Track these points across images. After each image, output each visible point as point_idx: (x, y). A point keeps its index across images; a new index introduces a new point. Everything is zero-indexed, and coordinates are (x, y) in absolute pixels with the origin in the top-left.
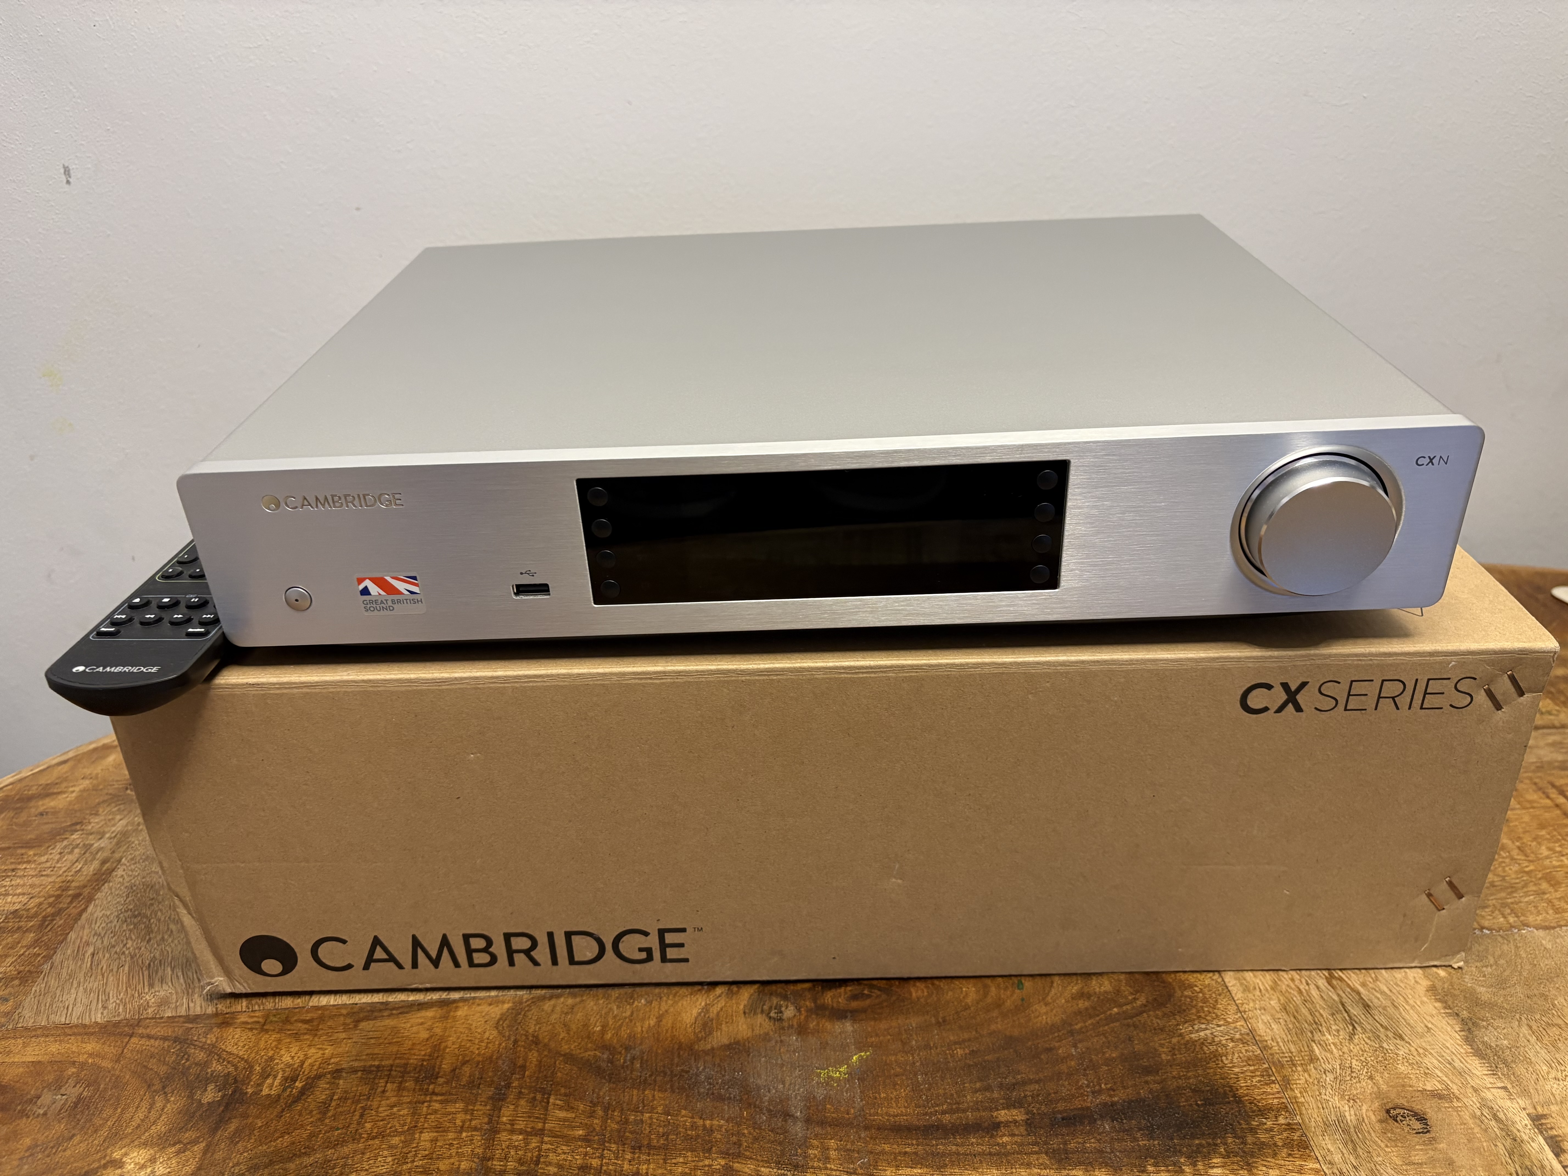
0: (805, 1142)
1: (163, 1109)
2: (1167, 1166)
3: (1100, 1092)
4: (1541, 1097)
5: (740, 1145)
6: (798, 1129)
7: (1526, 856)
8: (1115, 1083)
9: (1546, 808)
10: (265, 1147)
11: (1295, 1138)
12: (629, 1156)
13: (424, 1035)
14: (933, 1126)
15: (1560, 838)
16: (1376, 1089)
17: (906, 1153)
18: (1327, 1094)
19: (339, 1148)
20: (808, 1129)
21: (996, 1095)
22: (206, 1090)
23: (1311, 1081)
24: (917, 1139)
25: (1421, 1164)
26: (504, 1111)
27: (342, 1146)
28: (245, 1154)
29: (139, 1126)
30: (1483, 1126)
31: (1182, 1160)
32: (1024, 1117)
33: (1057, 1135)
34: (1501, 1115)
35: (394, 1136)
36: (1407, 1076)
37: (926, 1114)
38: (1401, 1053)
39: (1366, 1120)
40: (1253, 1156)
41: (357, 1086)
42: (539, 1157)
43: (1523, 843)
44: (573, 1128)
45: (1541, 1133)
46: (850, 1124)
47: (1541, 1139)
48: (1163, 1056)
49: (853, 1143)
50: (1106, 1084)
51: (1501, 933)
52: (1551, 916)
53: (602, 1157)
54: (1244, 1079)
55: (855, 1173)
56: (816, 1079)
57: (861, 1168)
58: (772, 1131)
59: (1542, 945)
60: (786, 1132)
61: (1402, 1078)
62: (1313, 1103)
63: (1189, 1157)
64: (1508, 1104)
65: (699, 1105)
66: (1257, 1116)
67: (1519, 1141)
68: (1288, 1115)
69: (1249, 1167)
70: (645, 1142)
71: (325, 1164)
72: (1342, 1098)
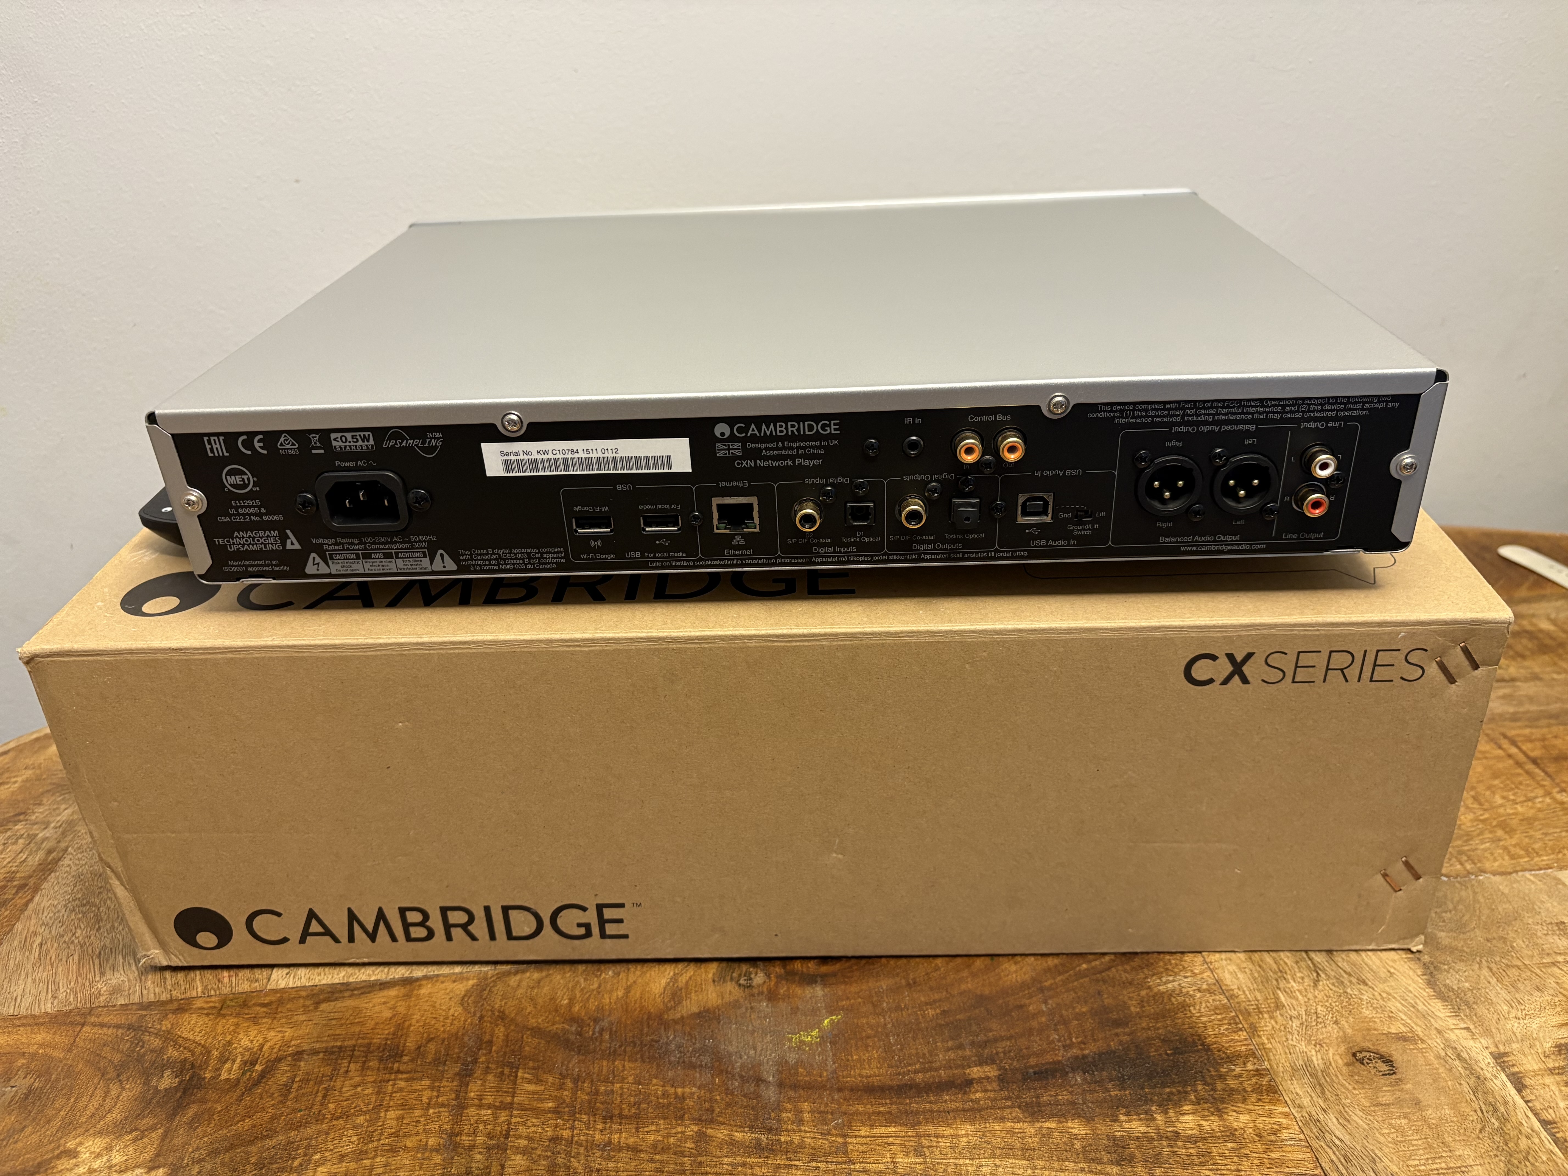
0: (778, 1105)
1: (118, 1097)
2: (1139, 1115)
3: (1071, 1046)
4: (1503, 1036)
5: (713, 1111)
6: (771, 1094)
7: (1480, 804)
8: (1086, 1037)
9: (1499, 758)
10: (225, 1131)
11: (1264, 1083)
12: (600, 1126)
13: (387, 1014)
14: (906, 1085)
15: (1513, 786)
16: (1341, 1033)
17: (880, 1112)
18: (1294, 1040)
19: (302, 1130)
20: (780, 1093)
21: (968, 1053)
22: (162, 1076)
23: (1278, 1027)
24: (891, 1099)
25: (1388, 1105)
26: (472, 1086)
27: (305, 1127)
28: (205, 1139)
29: (93, 1115)
30: (1447, 1066)
31: (1154, 1108)
32: (996, 1073)
33: (1029, 1089)
34: (1465, 1055)
35: (359, 1115)
36: (1371, 1020)
37: (899, 1074)
38: (1365, 997)
39: (1333, 1064)
40: (1223, 1102)
41: (319, 1067)
42: (508, 1130)
43: (1477, 793)
44: (542, 1100)
45: (1503, 1070)
46: (823, 1087)
47: (1503, 1076)
48: (1133, 1009)
49: (827, 1105)
50: (1076, 1038)
51: (1459, 879)
52: (1507, 861)
53: (573, 1128)
54: (1213, 1027)
55: (829, 1134)
56: (787, 1044)
57: (835, 1129)
58: (744, 1096)
59: (1499, 890)
60: (758, 1096)
61: (1367, 1022)
62: (1280, 1049)
63: (1160, 1106)
64: (1471, 1043)
65: (670, 1074)
66: (1226, 1063)
67: (1482, 1078)
68: (1255, 1061)
69: (1220, 1113)
70: (617, 1112)
71: (289, 1146)
72: (1309, 1042)
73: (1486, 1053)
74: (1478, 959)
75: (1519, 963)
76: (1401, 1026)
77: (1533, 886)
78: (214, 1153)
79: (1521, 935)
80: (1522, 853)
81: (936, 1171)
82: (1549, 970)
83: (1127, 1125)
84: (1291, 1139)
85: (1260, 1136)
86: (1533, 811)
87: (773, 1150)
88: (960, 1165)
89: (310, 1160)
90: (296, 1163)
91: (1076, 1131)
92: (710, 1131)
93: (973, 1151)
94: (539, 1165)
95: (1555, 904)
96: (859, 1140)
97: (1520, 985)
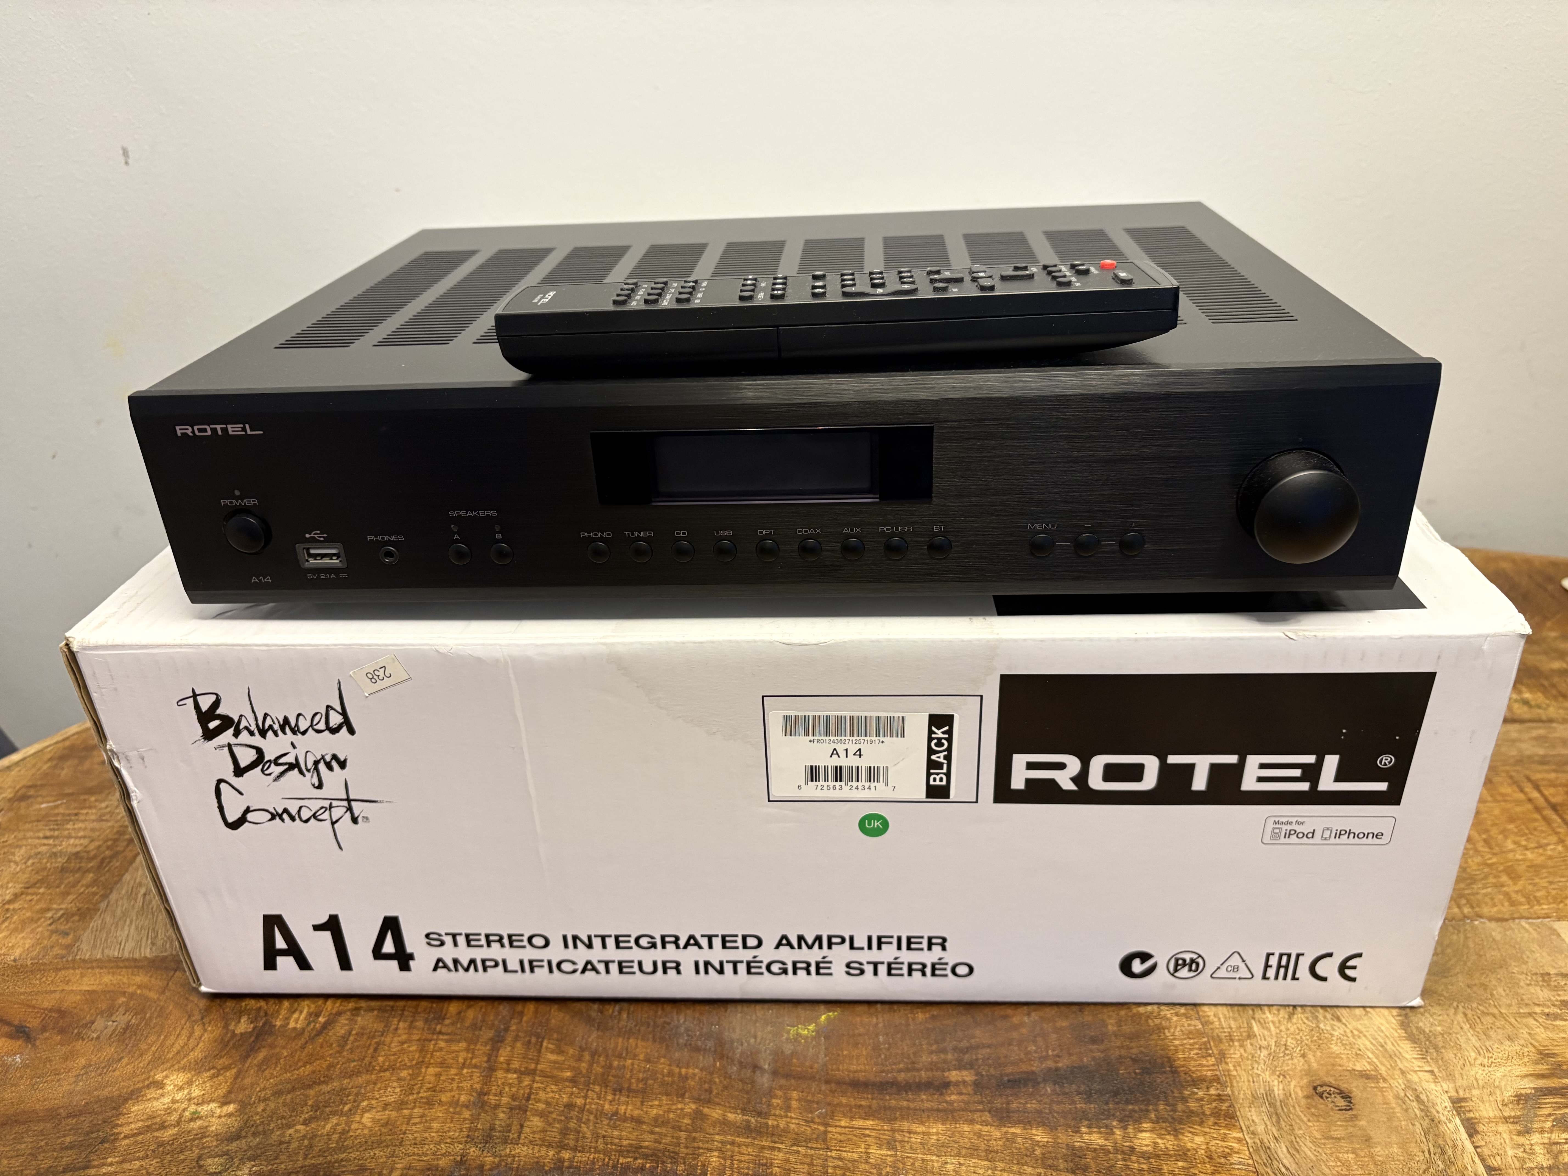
0: (770, 1091)
1: (201, 1038)
2: (1100, 1128)
3: (1046, 1057)
4: (1465, 1082)
5: (711, 1092)
6: (764, 1080)
7: (1491, 848)
8: (1061, 1050)
9: (1518, 802)
10: (289, 1075)
11: (1223, 1108)
12: (610, 1097)
14: (888, 1083)
15: (1527, 831)
16: (1306, 1067)
17: (861, 1106)
18: (1259, 1069)
19: (354, 1078)
20: (773, 1081)
21: (950, 1056)
22: (239, 1021)
23: (1246, 1055)
24: (873, 1093)
25: (1339, 1139)
26: (501, 1051)
27: (357, 1076)
28: (271, 1080)
29: (179, 1052)
30: (1404, 1107)
31: (1114, 1123)
32: (973, 1078)
33: (1001, 1095)
34: (1423, 1097)
35: (403, 1069)
36: (1338, 1056)
38: (1336, 1033)
39: (1293, 1096)
40: (1180, 1123)
41: (373, 1023)
42: (530, 1094)
43: (1490, 836)
44: (561, 1069)
45: (1459, 1114)
46: (813, 1078)
47: (1458, 1121)
48: (1110, 1027)
49: (813, 1095)
50: (1053, 1050)
51: (1454, 922)
52: (1506, 908)
53: (586, 1097)
54: (1183, 1051)
55: (812, 1122)
56: (785, 1035)
57: (819, 1117)
58: (741, 1080)
59: (1491, 936)
60: (753, 1082)
61: (1334, 1058)
62: (1245, 1077)
63: (1120, 1121)
64: (1432, 1086)
65: (677, 1055)
66: (1190, 1086)
67: (1436, 1121)
68: (1219, 1086)
69: (1176, 1133)
70: (626, 1086)
71: (342, 1092)
72: (1274, 1072)
73: (1445, 1097)
74: (1455, 1004)
75: (1495, 1011)
76: (1366, 1064)
77: (1526, 935)
78: (278, 1093)
79: (1503, 984)
80: (1523, 900)
81: (904, 1164)
82: (1524, 1020)
83: (1086, 1137)
84: (1240, 1163)
85: (1210, 1158)
86: (1542, 858)
87: (761, 1132)
88: (927, 1160)
89: (358, 1106)
90: (347, 1108)
91: (1038, 1138)
92: (706, 1110)
93: (941, 1149)
94: (553, 1127)
95: (1545, 954)
96: (838, 1130)
97: (1491, 1033)
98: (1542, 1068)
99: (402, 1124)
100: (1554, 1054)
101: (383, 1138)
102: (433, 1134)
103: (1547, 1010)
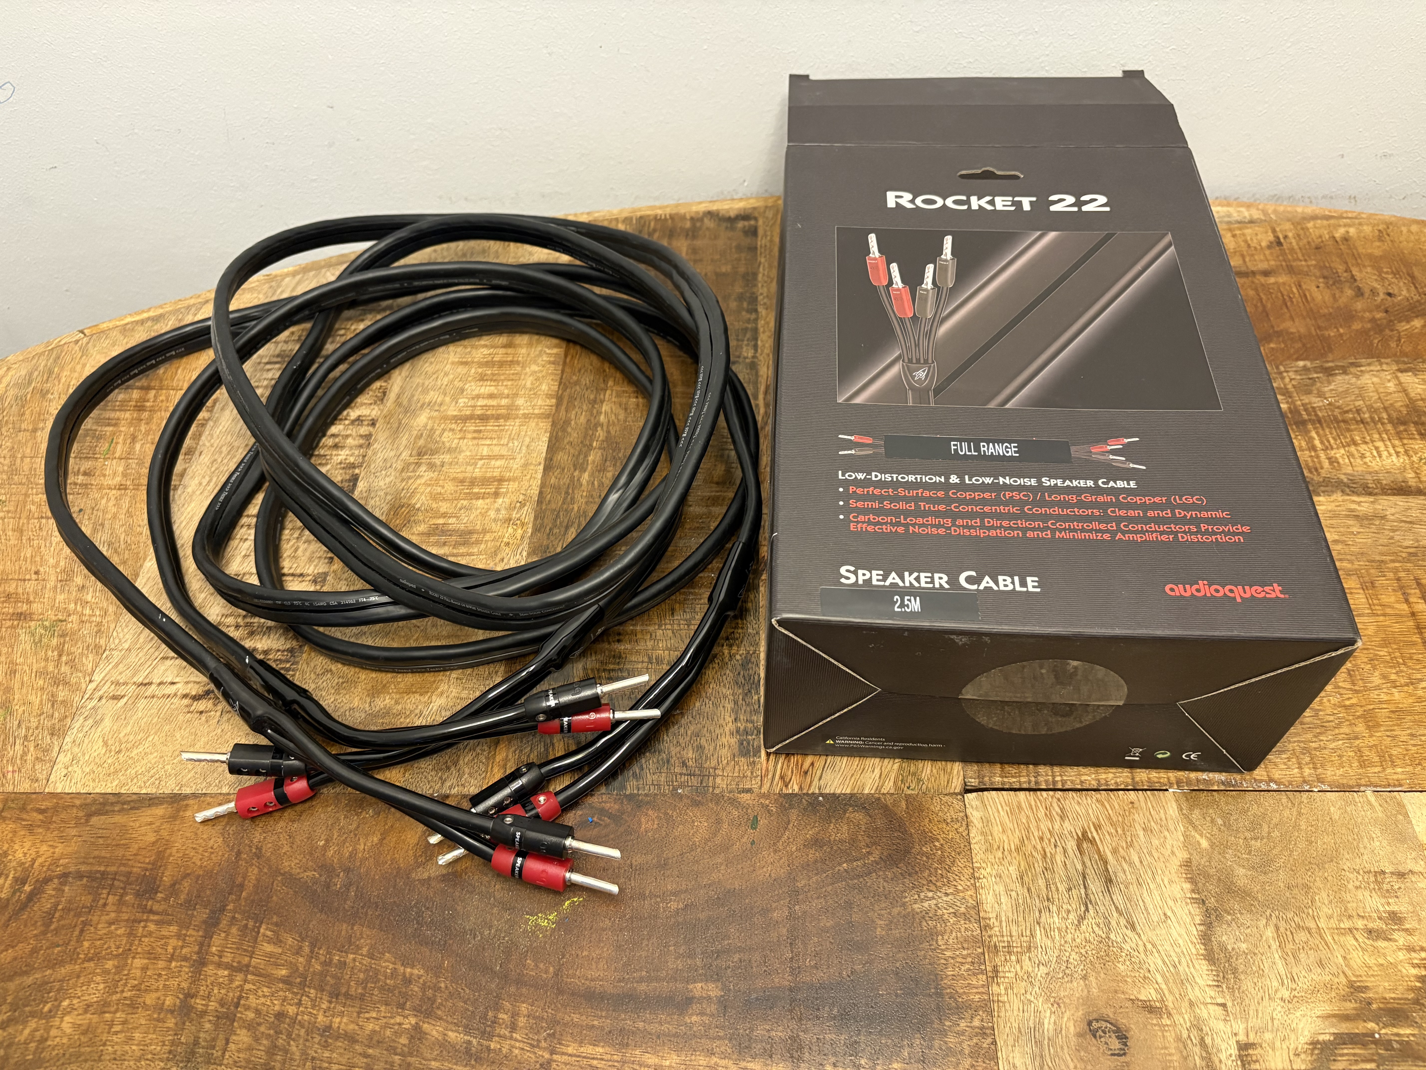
0: (498, 1003)
3: (802, 969)
4: (1259, 1021)
5: (434, 1002)
6: (493, 987)
8: (819, 962)
11: (985, 1045)
12: (325, 1005)
13: (151, 838)
14: (626, 996)
15: (1401, 660)
16: (1085, 993)
17: (592, 1028)
18: (1032, 994)
19: (56, 969)
20: (503, 988)
21: (697, 963)
23: (1021, 974)
24: (608, 1010)
26: (215, 939)
27: (61, 966)
30: (1184, 1052)
31: (863, 1061)
32: (719, 994)
33: (745, 1018)
34: (1208, 1040)
35: (108, 960)
36: (1124, 980)
37: (623, 980)
38: (1127, 947)
39: (1063, 1032)
41: (81, 894)
44: (277, 966)
45: (1243, 1066)
46: (546, 986)
48: (878, 930)
49: (543, 1009)
50: (812, 957)
52: (1354, 771)
53: (299, 1004)
54: (954, 966)
55: (538, 1046)
56: (523, 927)
57: (545, 1040)
60: (481, 989)
61: (1119, 982)
62: (1016, 1004)
64: (1221, 1025)
65: (403, 949)
66: (953, 1013)
68: (985, 1015)
70: (343, 990)
71: (43, 986)
72: (1047, 1000)
73: (1233, 1042)
74: (1269, 912)
75: (1312, 925)
76: (1152, 991)
79: (1329, 885)
80: (1377, 759)
82: (1342, 939)
86: (1410, 700)
87: (481, 1058)
89: (59, 1006)
90: (47, 1007)
94: (260, 1044)
95: (1385, 843)
96: (565, 1058)
97: (1302, 956)
98: (1350, 1006)
99: (102, 1033)
100: (1366, 988)
101: (82, 1050)
102: (134, 1047)
103: (1371, 925)
